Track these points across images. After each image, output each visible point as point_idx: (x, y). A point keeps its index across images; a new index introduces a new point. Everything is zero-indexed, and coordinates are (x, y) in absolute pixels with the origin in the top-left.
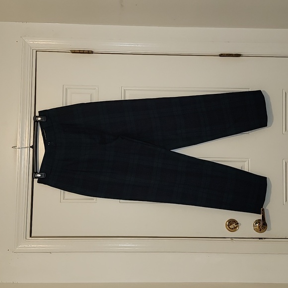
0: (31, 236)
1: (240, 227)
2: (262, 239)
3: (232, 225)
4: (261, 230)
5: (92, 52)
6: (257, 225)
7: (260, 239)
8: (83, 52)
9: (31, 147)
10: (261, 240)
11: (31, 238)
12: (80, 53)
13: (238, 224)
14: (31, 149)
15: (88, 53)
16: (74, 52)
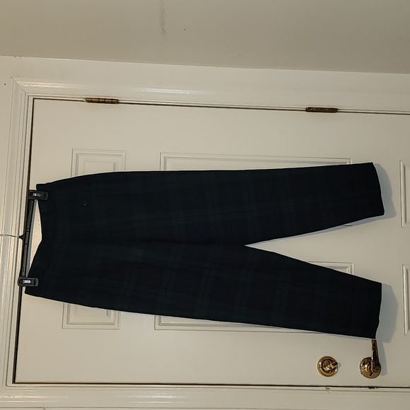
0: (14, 382)
1: (339, 369)
2: (373, 387)
3: (328, 365)
4: (371, 373)
5: (117, 102)
6: (366, 366)
7: (370, 387)
8: (104, 101)
9: (20, 237)
10: (372, 390)
11: (14, 385)
12: (99, 102)
13: (336, 363)
14: (21, 241)
15: (112, 103)
16: (90, 101)
